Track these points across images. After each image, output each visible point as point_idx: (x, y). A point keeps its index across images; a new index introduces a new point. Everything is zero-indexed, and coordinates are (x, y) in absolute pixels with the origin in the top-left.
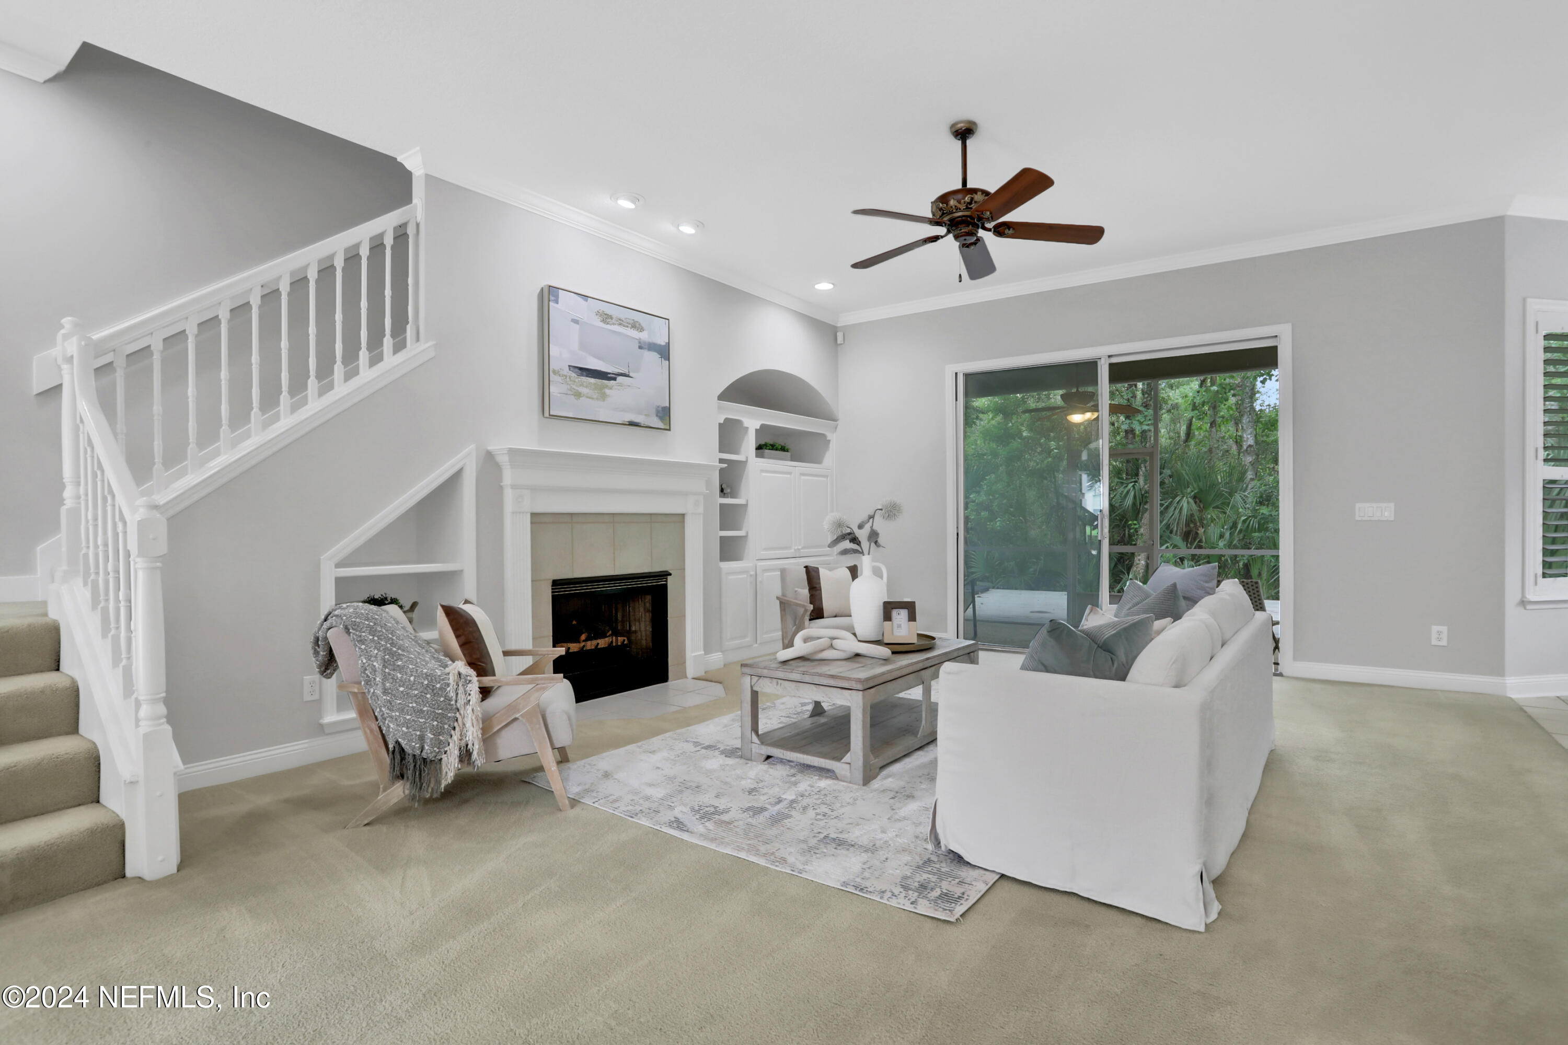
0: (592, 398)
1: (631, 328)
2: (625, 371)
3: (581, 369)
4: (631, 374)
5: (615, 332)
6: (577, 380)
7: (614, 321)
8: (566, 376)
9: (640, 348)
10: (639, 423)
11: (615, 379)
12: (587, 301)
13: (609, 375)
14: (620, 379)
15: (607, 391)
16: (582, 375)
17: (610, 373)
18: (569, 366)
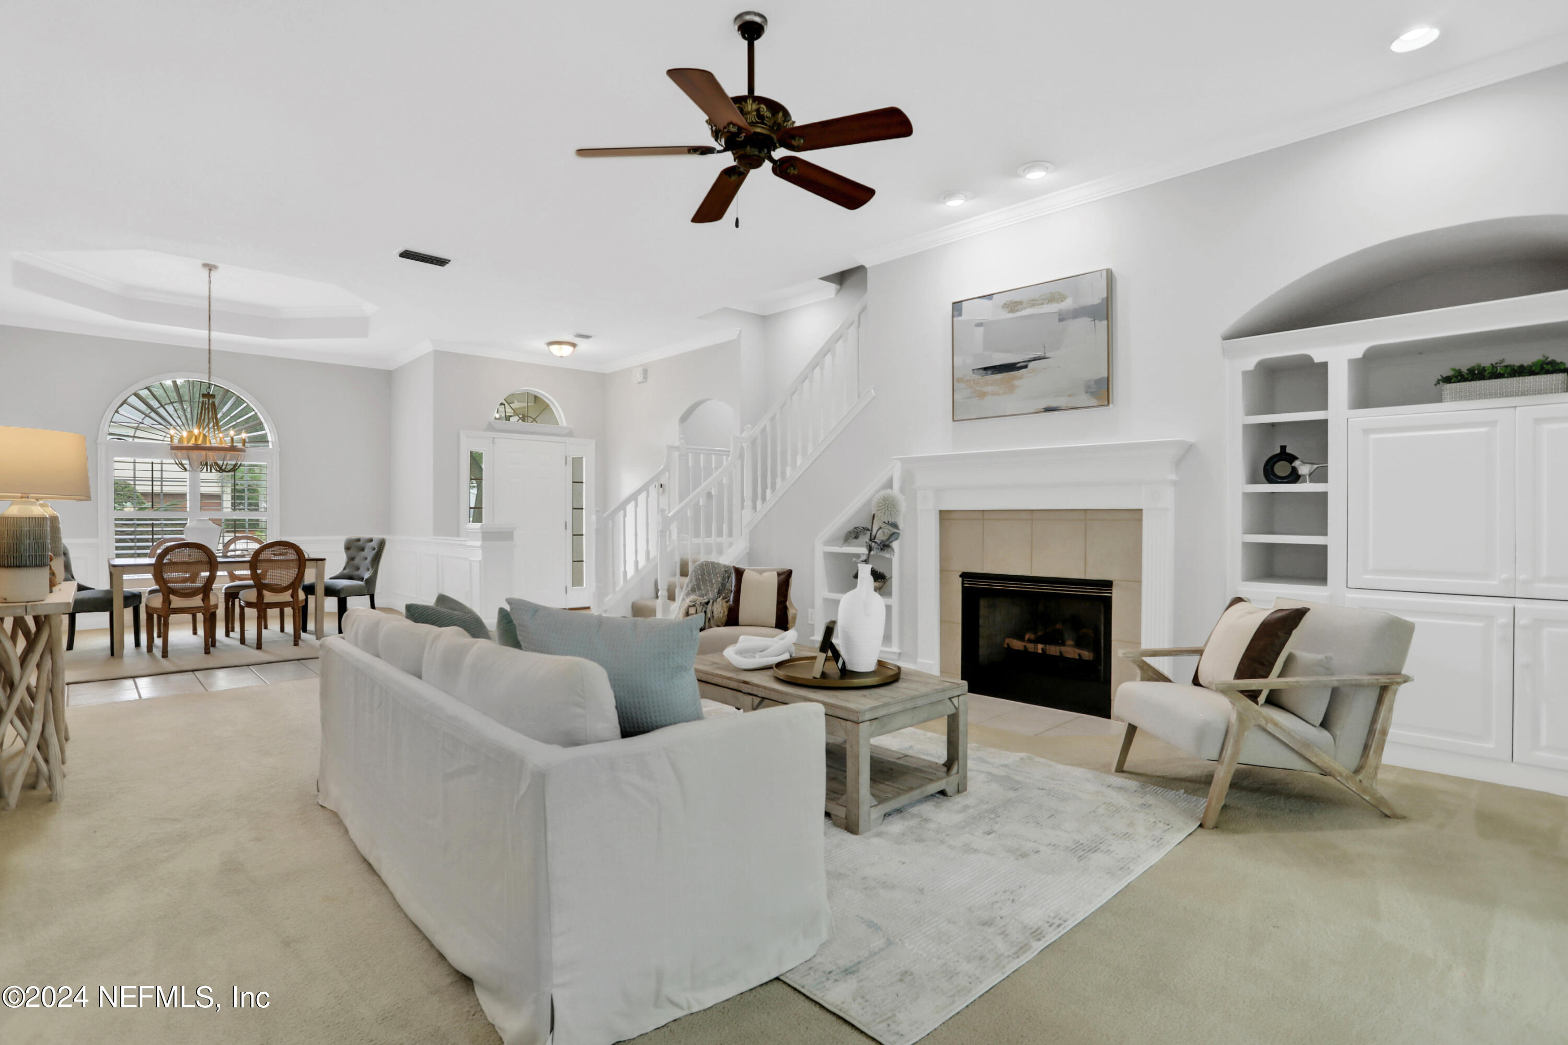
0: (998, 394)
1: (1047, 303)
2: (1039, 354)
3: (985, 369)
4: (1047, 355)
5: (1026, 316)
6: (981, 381)
7: (1024, 305)
8: (970, 381)
9: (1061, 320)
10: (1058, 407)
11: (1026, 367)
12: (991, 299)
13: (1018, 365)
14: (1031, 365)
15: (1016, 383)
16: (987, 374)
17: (1019, 363)
18: (973, 370)
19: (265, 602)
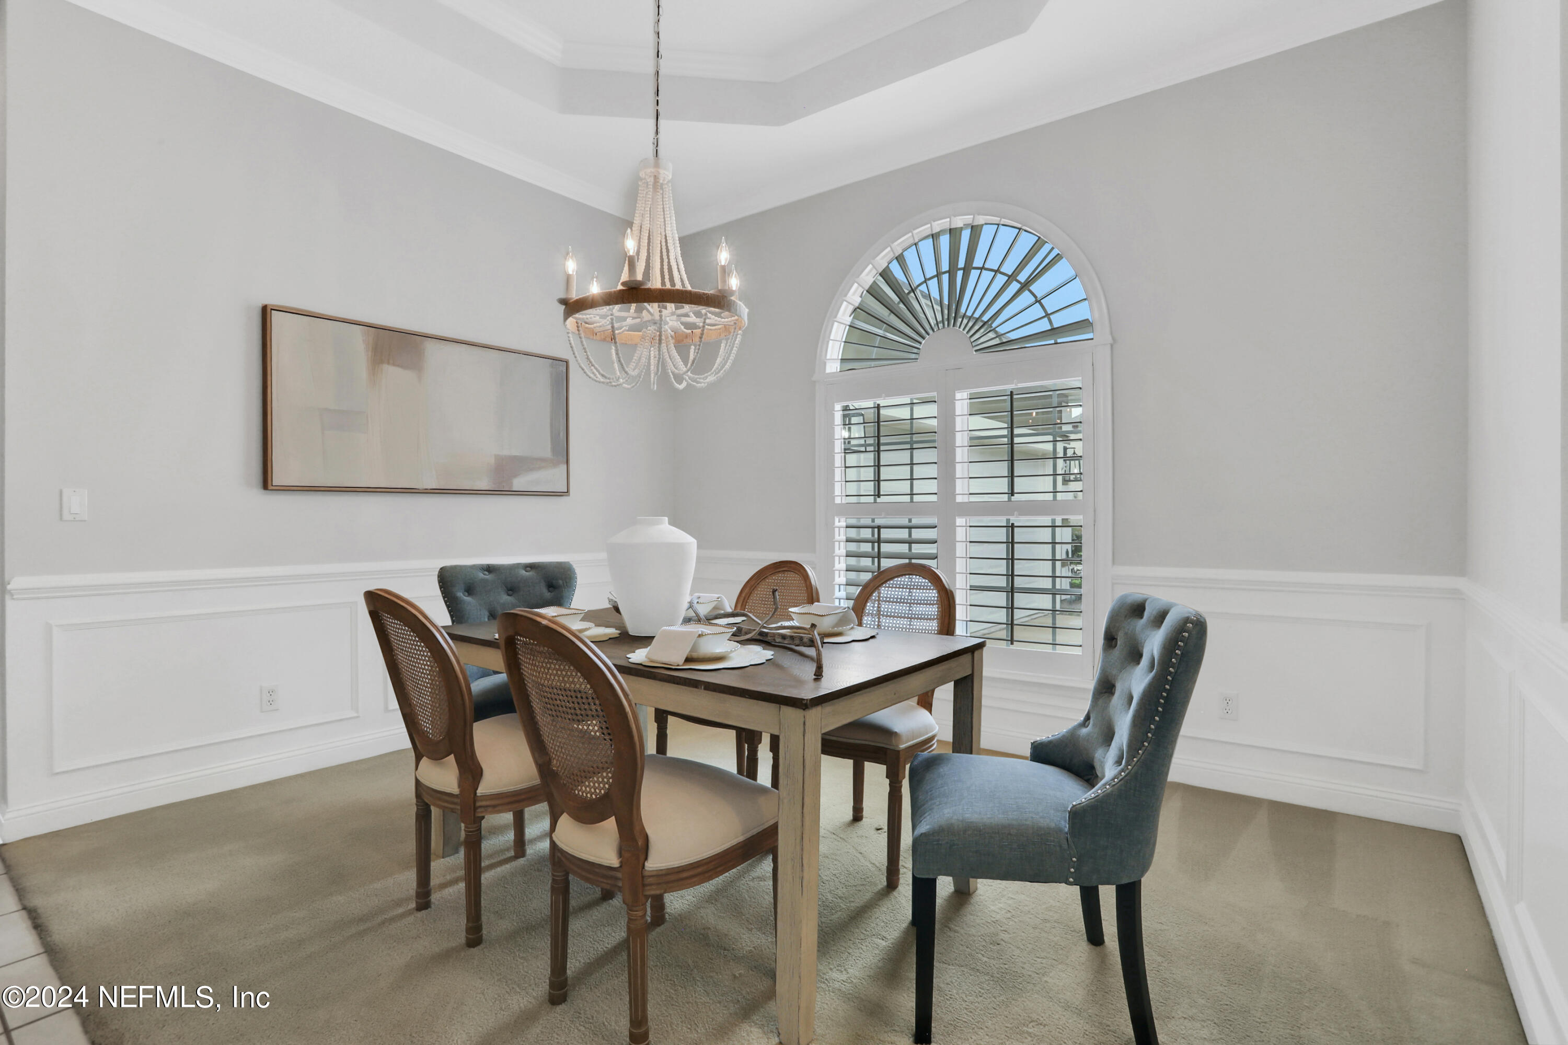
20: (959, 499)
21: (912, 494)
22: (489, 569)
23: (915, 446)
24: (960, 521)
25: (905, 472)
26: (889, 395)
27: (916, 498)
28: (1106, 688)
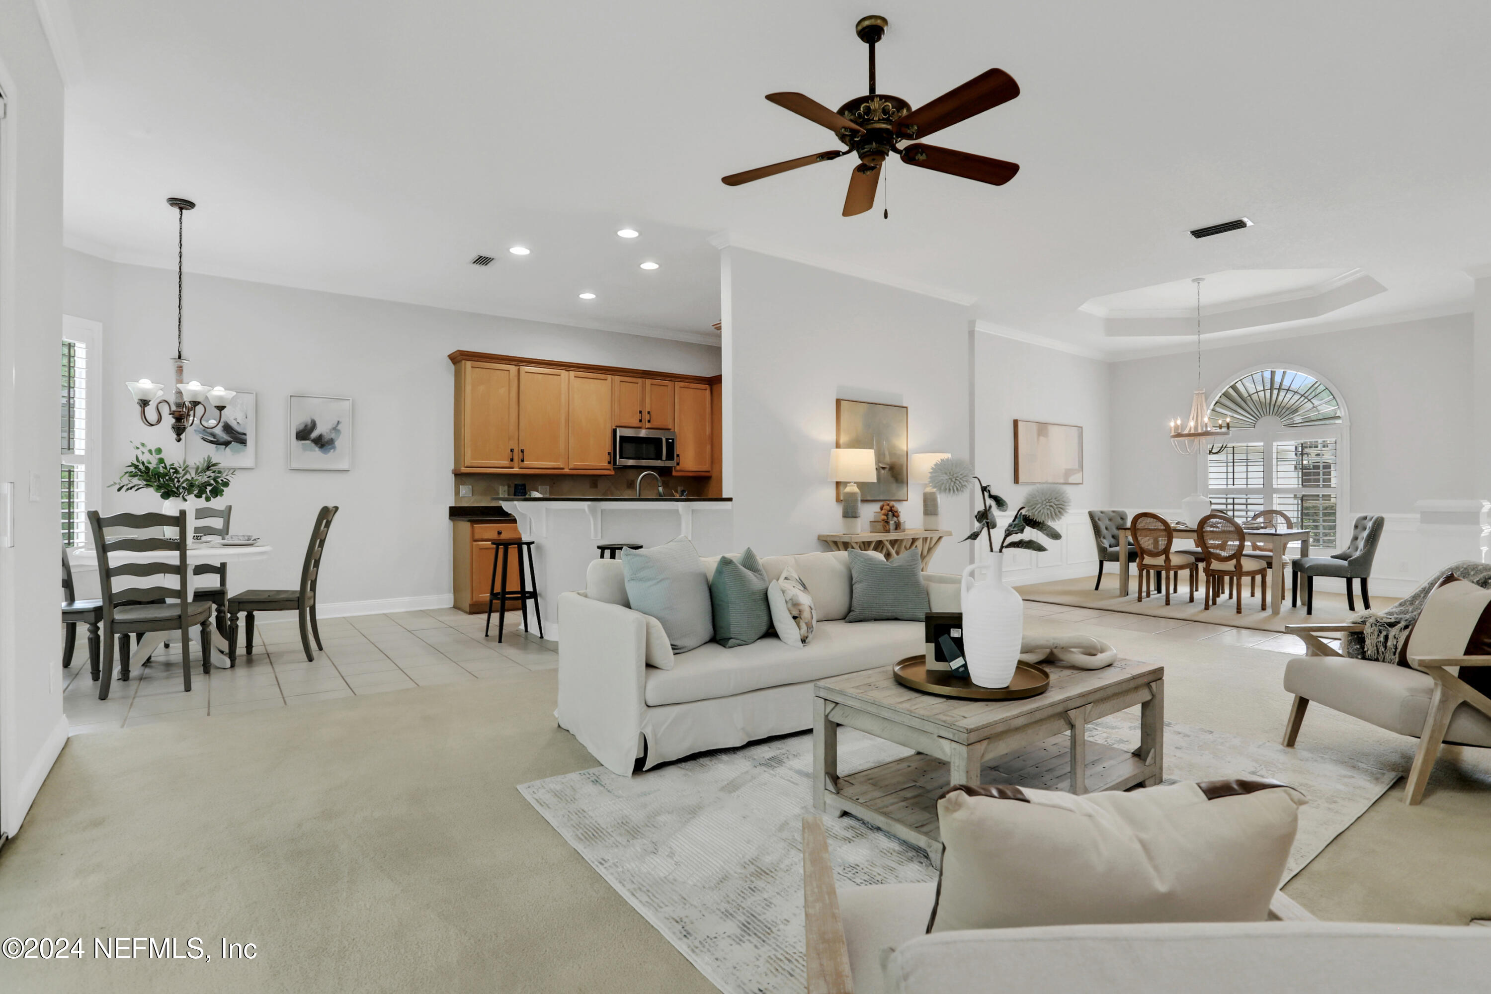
19: (1211, 568)
20: (1274, 487)
21: (1247, 484)
22: (1114, 512)
23: (1249, 464)
24: (1274, 496)
25: (1244, 475)
26: (1238, 442)
27: (1249, 486)
28: (1355, 538)
